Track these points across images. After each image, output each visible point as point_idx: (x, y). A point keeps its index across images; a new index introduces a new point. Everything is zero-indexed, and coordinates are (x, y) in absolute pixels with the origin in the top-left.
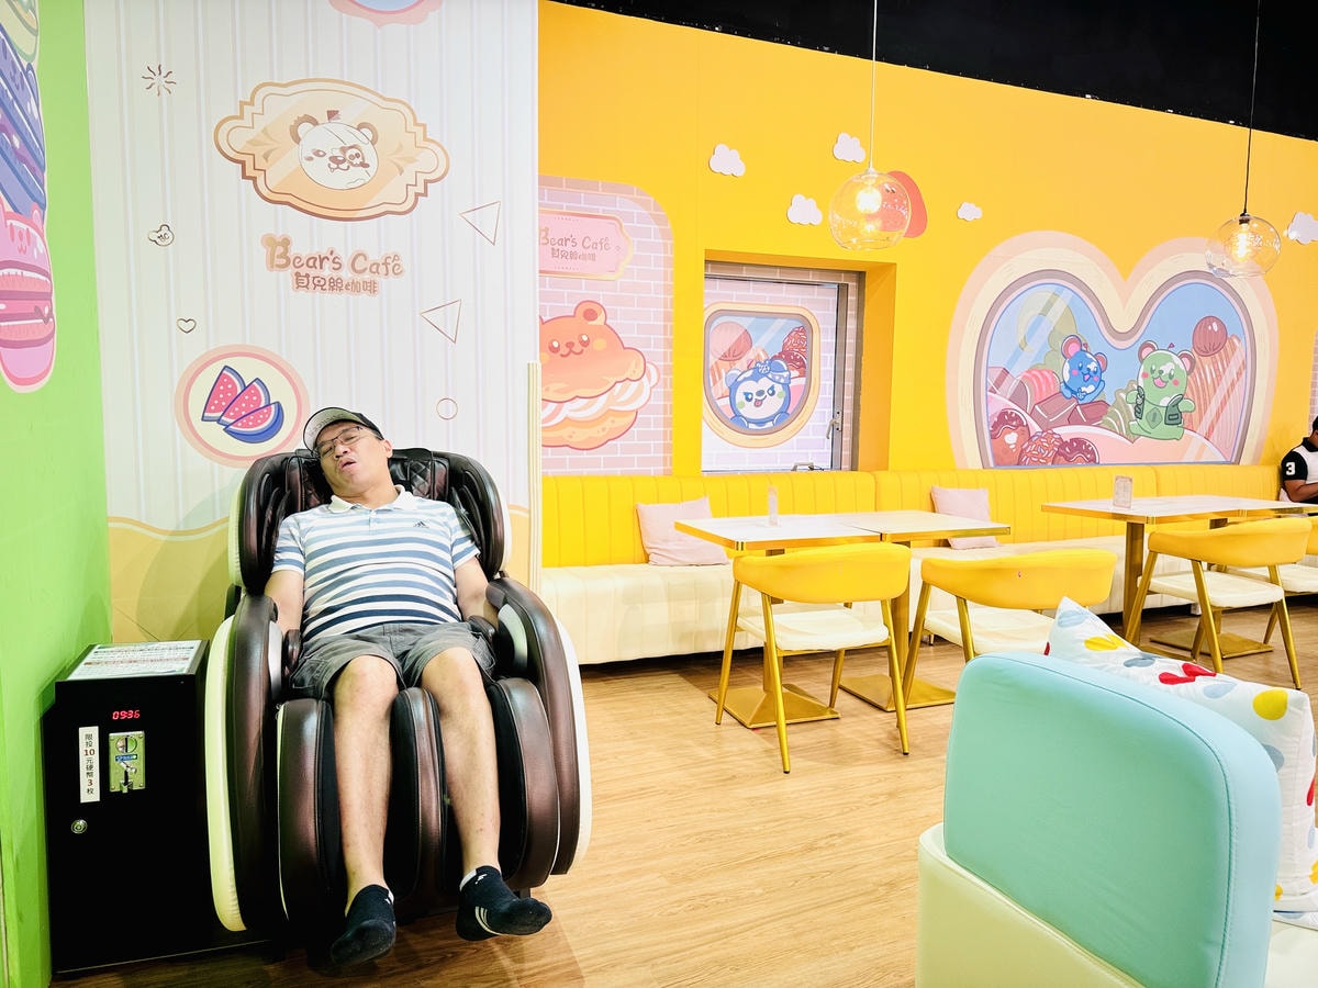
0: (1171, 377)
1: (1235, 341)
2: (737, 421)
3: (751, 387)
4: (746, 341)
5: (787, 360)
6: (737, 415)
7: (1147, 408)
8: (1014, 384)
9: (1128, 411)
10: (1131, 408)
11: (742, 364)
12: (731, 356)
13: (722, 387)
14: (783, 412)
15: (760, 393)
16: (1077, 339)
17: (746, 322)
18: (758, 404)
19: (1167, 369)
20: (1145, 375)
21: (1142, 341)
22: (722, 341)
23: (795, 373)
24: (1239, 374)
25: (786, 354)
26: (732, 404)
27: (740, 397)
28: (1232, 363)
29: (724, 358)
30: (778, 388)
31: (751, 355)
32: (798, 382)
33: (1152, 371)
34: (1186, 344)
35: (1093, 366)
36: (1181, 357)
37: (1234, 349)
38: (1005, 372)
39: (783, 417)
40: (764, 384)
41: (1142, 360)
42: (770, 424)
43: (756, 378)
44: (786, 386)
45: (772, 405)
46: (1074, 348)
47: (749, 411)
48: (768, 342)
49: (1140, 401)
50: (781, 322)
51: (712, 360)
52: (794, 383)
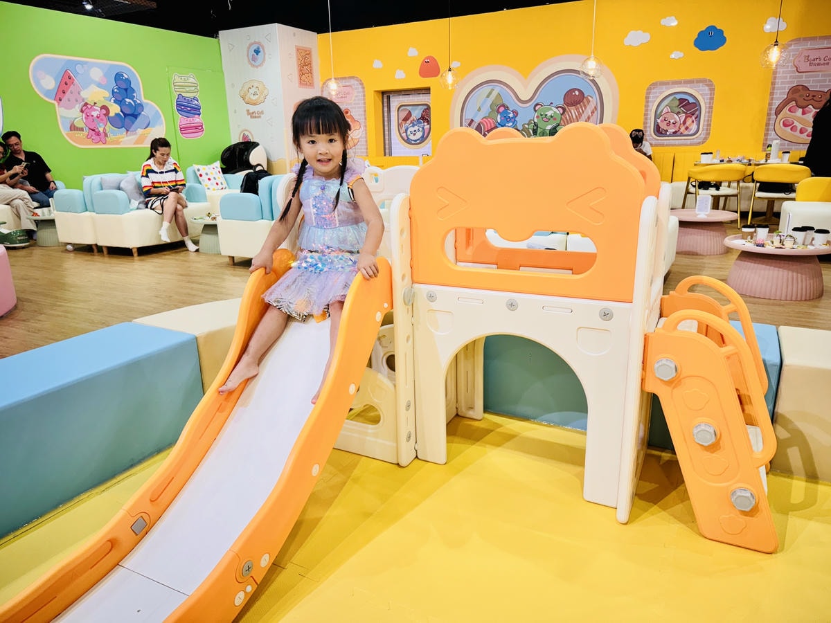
0: (552, 117)
1: (589, 98)
2: (408, 141)
3: (412, 129)
4: (410, 114)
5: (423, 120)
6: (408, 138)
7: (539, 131)
8: (476, 124)
9: (530, 132)
10: (531, 131)
11: (409, 122)
12: (406, 119)
13: (404, 129)
14: (423, 137)
15: (415, 131)
16: (503, 105)
17: (409, 108)
18: (415, 134)
19: (549, 113)
20: (537, 117)
21: (536, 103)
22: (403, 114)
23: (426, 124)
24: (593, 112)
25: (423, 118)
26: (407, 135)
27: (409, 133)
28: (588, 107)
29: (403, 120)
30: (421, 129)
31: (411, 119)
32: (427, 127)
33: (541, 115)
34: (561, 102)
35: (511, 115)
36: (557, 108)
37: (589, 101)
38: (472, 121)
39: (423, 139)
40: (416, 128)
41: (536, 111)
42: (418, 141)
43: (413, 126)
44: (423, 128)
45: (419, 135)
46: (502, 109)
47: (412, 137)
48: (416, 113)
49: (535, 128)
50: (420, 107)
51: (400, 121)
52: (425, 127)
